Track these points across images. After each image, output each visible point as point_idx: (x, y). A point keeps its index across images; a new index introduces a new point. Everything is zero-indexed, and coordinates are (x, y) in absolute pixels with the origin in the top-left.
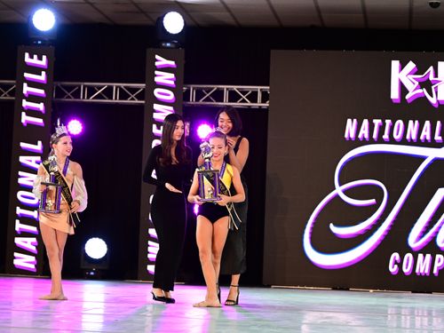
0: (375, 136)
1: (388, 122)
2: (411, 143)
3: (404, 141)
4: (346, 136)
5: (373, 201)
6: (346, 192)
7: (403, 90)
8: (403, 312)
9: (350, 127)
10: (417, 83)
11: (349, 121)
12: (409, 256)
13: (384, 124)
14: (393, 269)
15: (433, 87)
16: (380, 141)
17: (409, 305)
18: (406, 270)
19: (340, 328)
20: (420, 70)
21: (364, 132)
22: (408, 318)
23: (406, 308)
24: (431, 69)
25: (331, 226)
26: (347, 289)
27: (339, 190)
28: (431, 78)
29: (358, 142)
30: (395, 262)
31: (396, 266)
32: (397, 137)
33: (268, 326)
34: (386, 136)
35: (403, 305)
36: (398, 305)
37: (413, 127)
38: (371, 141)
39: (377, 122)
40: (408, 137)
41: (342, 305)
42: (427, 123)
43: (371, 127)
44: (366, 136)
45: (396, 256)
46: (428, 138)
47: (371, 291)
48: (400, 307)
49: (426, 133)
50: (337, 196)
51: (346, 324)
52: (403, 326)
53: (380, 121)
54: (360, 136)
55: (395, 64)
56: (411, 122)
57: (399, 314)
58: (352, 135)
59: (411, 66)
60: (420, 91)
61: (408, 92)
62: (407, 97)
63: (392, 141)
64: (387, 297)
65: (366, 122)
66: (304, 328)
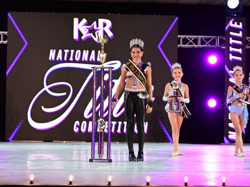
0: (65, 59)
1: (72, 51)
2: (85, 62)
3: (81, 61)
4: (50, 59)
5: (65, 94)
6: (50, 89)
7: (80, 34)
8: (82, 152)
9: (52, 54)
10: (88, 30)
11: (51, 50)
12: (84, 123)
13: (70, 52)
14: (76, 130)
15: (96, 33)
16: (68, 61)
17: (85, 149)
18: (83, 130)
19: (46, 162)
20: (89, 23)
21: (60, 56)
22: (84, 155)
23: (83, 150)
24: (95, 23)
25: (43, 107)
26: (52, 141)
27: (46, 88)
28: (95, 27)
29: (56, 62)
30: (77, 126)
31: (78, 128)
32: (77, 59)
33: (6, 162)
34: (71, 59)
35: (82, 149)
36: (79, 149)
37: (85, 54)
38: (63, 61)
39: (66, 51)
40: (83, 59)
41: (48, 150)
42: (93, 52)
43: (63, 54)
44: (61, 59)
45: (77, 123)
46: (94, 60)
47: (65, 142)
48: (80, 150)
49: (93, 57)
50: (45, 91)
51: (49, 160)
52: (82, 160)
53: (68, 51)
54: (57, 59)
55: (76, 20)
56: (84, 51)
57: (79, 153)
58: (53, 59)
59: (84, 21)
60: (89, 35)
61: (83, 35)
62: (83, 38)
63: (74, 61)
64: (72, 145)
65: (60, 51)
66: (29, 162)
